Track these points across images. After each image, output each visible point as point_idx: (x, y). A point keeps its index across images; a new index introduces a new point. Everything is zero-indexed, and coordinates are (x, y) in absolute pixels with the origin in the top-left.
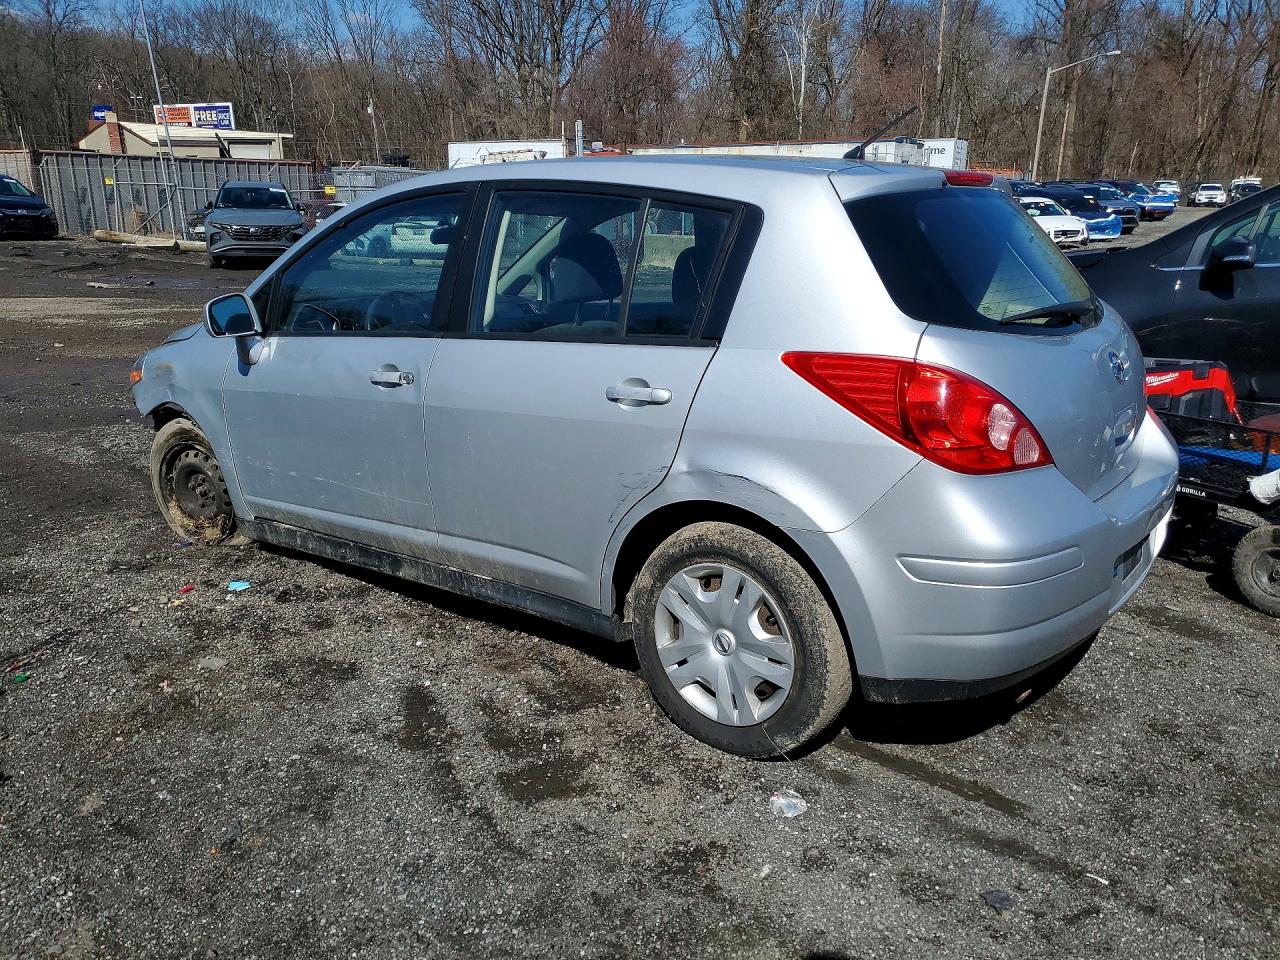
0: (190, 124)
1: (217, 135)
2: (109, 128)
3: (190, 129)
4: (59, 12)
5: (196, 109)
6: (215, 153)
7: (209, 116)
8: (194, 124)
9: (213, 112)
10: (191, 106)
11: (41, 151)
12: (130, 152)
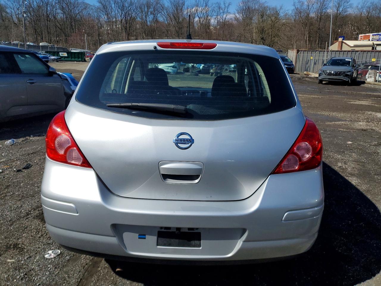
0: (369, 40)
1: (373, 43)
2: (339, 43)
3: (369, 41)
4: (341, 9)
5: (373, 35)
6: (370, 49)
7: (376, 37)
8: (371, 40)
9: (378, 36)
10: (371, 34)
11: (300, 50)
12: (343, 49)
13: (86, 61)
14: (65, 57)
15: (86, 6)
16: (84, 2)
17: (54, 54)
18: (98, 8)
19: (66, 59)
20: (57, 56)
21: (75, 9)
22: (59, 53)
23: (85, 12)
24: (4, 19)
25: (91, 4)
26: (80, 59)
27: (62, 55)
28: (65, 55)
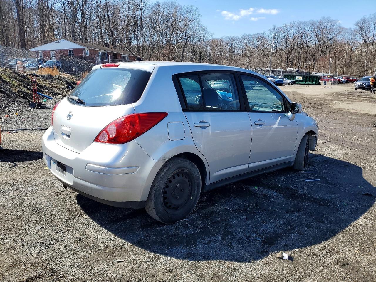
13: (320, 85)
14: (300, 81)
15: (342, 30)
16: (340, 27)
17: (290, 77)
18: (355, 31)
19: (300, 82)
20: (293, 80)
21: (329, 34)
22: (295, 77)
23: (338, 37)
24: (265, 49)
25: (347, 28)
26: (314, 83)
27: (298, 79)
28: (301, 78)
